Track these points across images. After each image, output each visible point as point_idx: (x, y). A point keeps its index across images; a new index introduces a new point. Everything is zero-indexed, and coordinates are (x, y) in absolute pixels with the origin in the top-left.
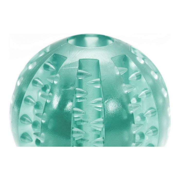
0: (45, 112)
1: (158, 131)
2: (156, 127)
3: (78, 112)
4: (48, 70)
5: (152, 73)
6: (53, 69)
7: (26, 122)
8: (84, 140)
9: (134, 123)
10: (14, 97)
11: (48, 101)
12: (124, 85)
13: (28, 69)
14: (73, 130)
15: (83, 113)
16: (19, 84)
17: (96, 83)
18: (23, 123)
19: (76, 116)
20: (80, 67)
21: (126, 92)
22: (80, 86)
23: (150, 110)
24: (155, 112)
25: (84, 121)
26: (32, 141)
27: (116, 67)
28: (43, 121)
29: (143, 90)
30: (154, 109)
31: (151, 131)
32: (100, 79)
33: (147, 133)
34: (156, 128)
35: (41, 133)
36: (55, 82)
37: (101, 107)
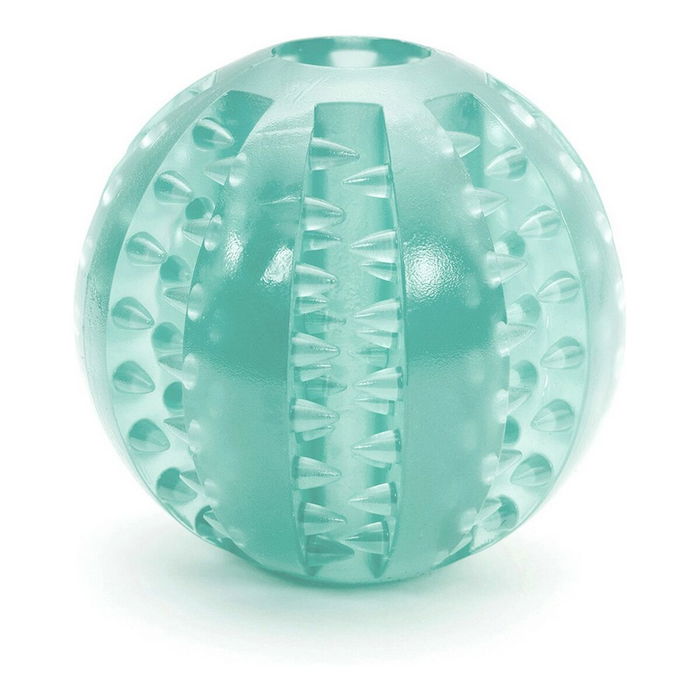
0: (200, 282)
1: (587, 353)
2: (579, 341)
3: (312, 280)
4: (212, 145)
5: (563, 159)
6: (225, 139)
7: (133, 324)
8: (332, 385)
9: (505, 321)
10: (91, 244)
11: (210, 245)
12: (469, 189)
13: (139, 148)
14: (294, 339)
15: (331, 282)
16: (107, 199)
17: (374, 180)
18: (123, 327)
19: (305, 292)
20: (319, 131)
21: (476, 212)
22: (318, 191)
23: (559, 281)
24: (575, 286)
25: (330, 320)
26: (153, 388)
27: (441, 131)
28: (194, 315)
29: (535, 213)
30: (573, 277)
31: (560, 352)
32: (387, 167)
33: (546, 359)
34: (578, 345)
35: (185, 355)
36: (234, 181)
37: (390, 260)
